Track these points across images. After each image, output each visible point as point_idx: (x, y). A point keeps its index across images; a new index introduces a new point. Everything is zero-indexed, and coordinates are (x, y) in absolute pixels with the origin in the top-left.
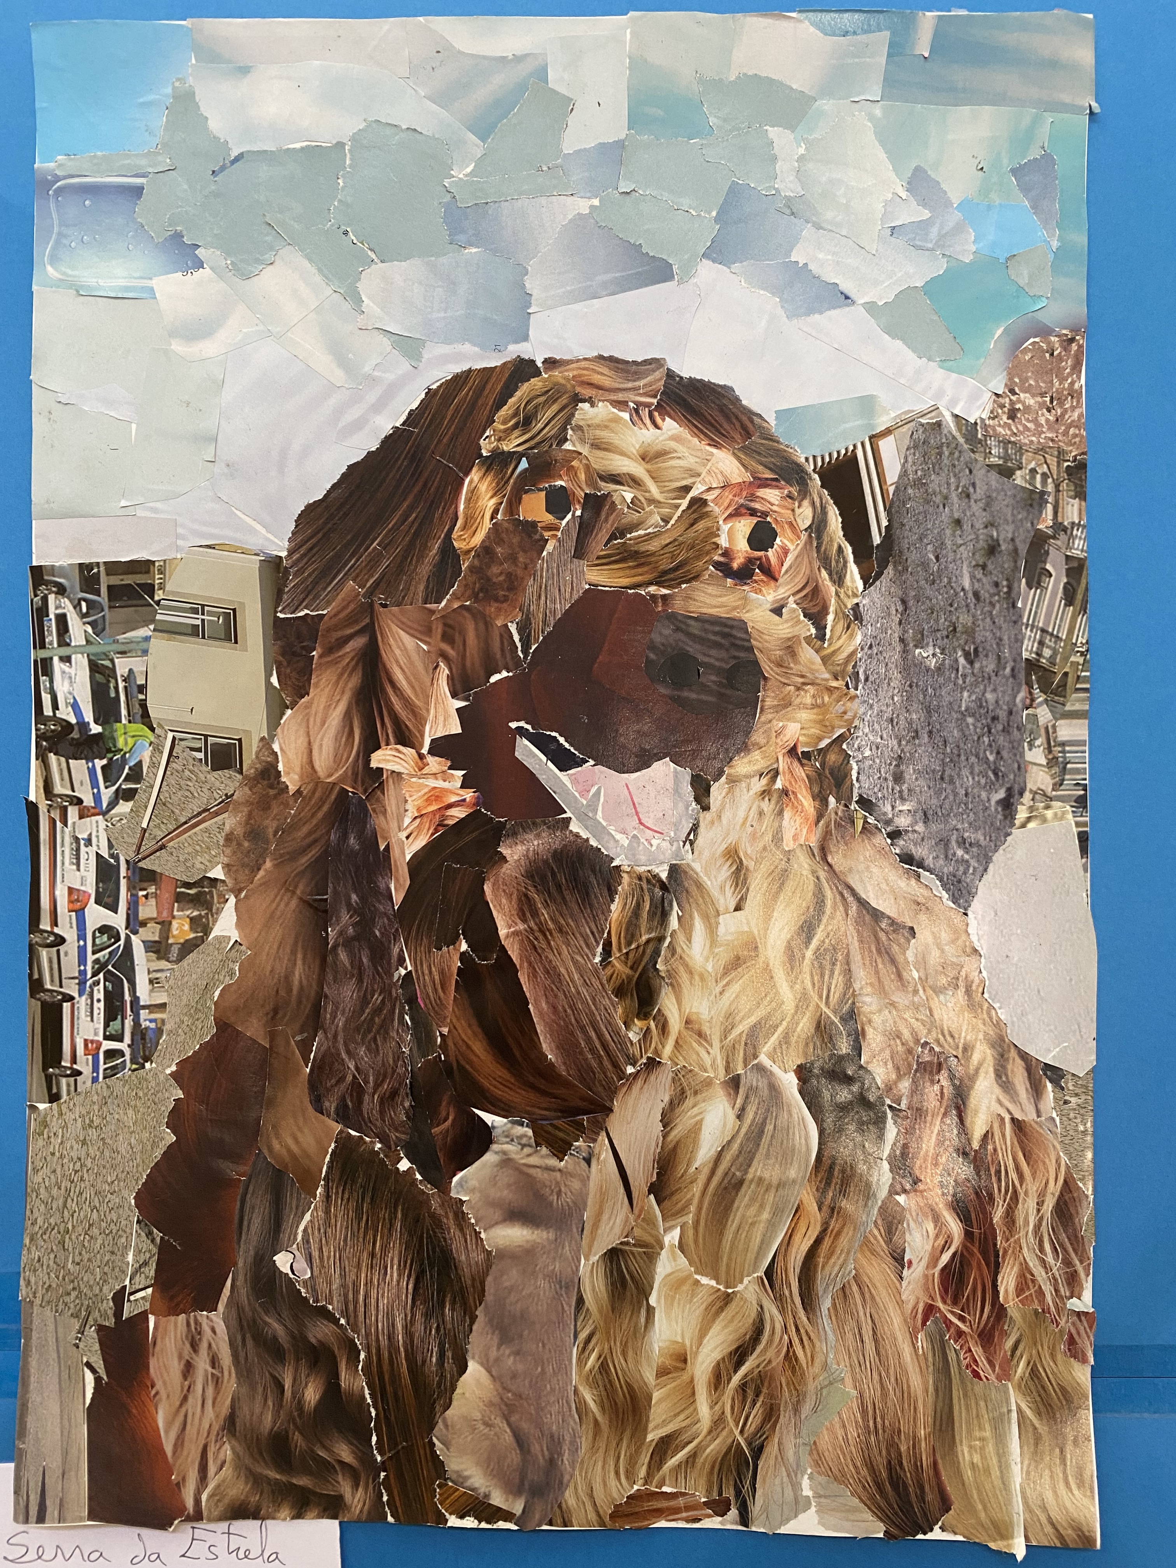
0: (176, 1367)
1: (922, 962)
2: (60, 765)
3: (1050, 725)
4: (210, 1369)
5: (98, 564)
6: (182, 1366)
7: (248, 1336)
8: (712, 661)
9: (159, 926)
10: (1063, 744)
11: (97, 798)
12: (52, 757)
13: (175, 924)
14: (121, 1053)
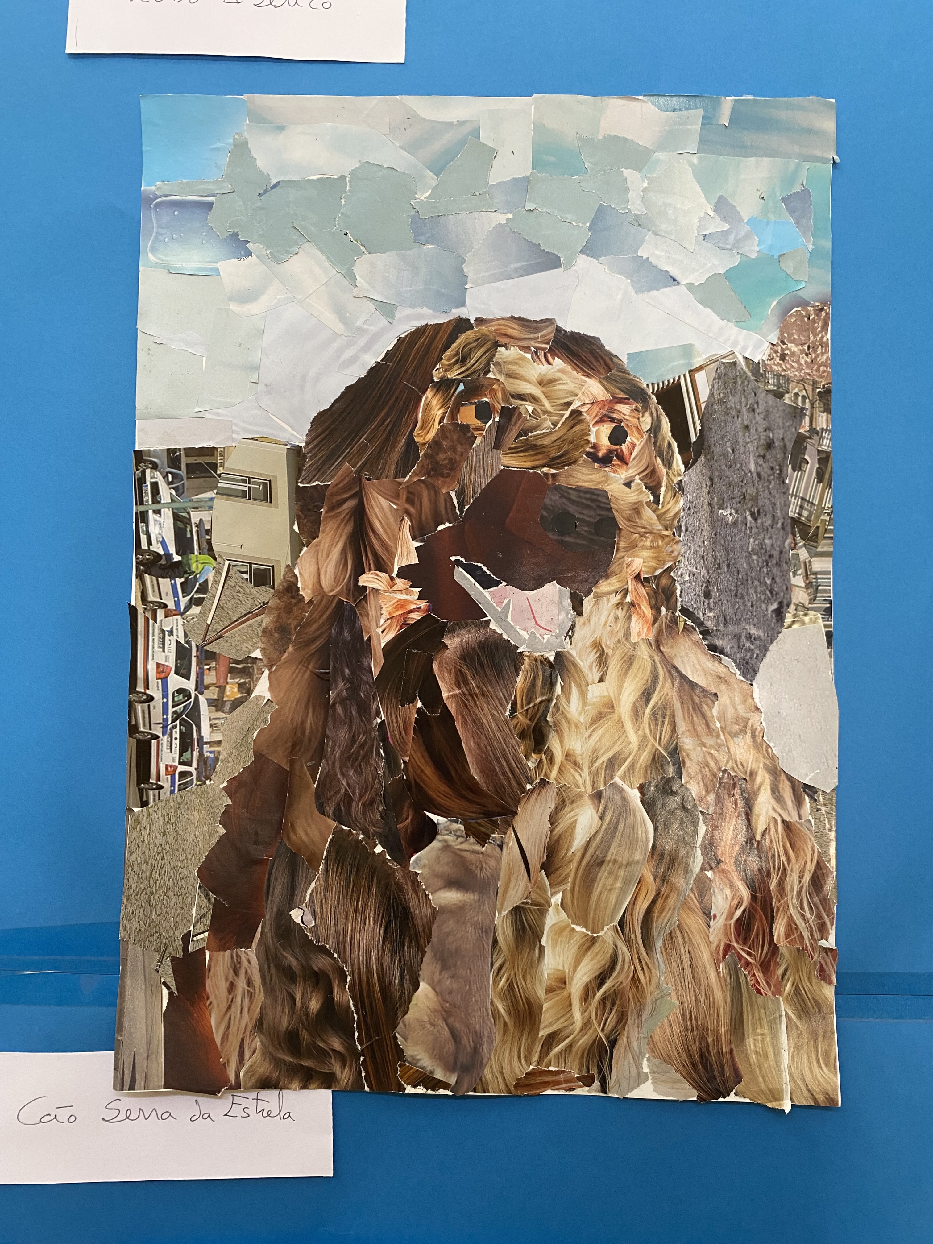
0: (223, 986)
1: (722, 717)
2: (152, 582)
3: (807, 561)
4: (246, 988)
5: (180, 449)
6: (228, 985)
7: (272, 965)
8: (585, 517)
9: (217, 689)
10: (816, 573)
11: (177, 604)
12: (147, 577)
13: (228, 688)
14: (190, 774)
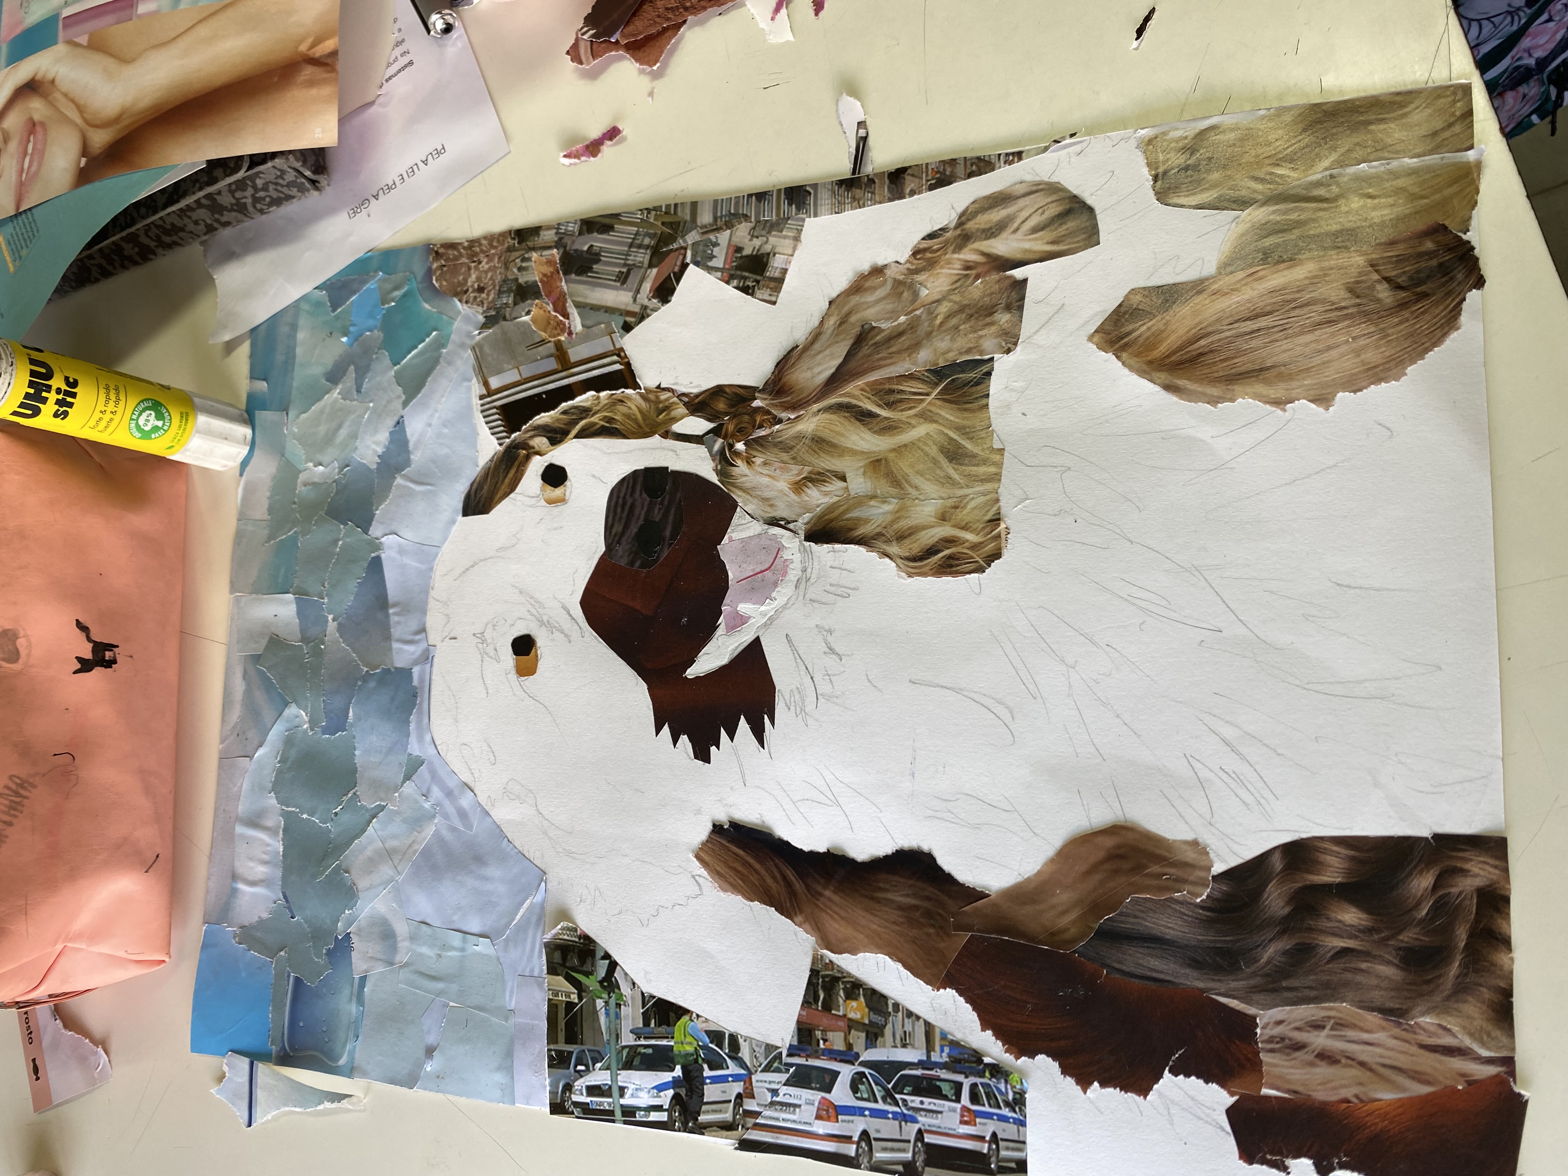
0: (1323, 1071)
2: (708, 1112)
4: (1326, 1032)
5: (549, 1050)
6: (1323, 1063)
7: (1284, 984)
9: (853, 1031)
11: (737, 1078)
12: (702, 1118)
13: (851, 1015)
14: (974, 1086)
